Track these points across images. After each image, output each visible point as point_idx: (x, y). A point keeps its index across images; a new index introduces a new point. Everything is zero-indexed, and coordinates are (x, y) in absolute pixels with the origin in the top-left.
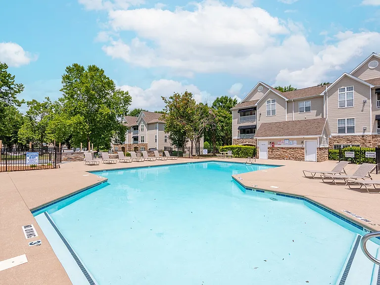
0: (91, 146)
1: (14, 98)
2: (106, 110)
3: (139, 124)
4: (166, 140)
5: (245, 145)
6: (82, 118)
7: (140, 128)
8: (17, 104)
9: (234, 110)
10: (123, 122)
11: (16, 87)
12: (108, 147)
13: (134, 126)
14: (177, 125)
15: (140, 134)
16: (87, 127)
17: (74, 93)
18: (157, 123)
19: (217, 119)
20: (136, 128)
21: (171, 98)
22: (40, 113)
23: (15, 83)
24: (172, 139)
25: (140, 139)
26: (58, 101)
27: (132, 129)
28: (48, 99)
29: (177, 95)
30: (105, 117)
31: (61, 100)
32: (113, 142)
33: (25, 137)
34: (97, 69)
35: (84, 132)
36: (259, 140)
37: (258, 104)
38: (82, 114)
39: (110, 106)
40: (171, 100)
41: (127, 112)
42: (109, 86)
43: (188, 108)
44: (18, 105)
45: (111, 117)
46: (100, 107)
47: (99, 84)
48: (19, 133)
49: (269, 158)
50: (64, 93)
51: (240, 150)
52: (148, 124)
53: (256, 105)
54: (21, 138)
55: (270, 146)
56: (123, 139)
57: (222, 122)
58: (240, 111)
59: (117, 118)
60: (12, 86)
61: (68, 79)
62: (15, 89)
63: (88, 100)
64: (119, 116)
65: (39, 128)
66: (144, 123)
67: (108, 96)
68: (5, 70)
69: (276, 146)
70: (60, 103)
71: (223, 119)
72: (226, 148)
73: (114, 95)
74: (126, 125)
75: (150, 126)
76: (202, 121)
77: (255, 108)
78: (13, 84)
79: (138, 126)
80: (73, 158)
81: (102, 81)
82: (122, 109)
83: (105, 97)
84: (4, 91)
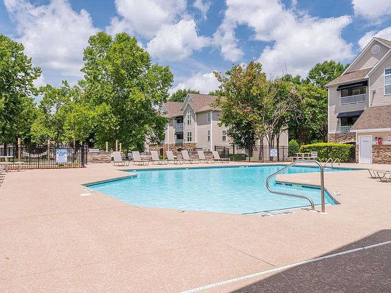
0: (119, 146)
1: (31, 85)
2: (139, 96)
3: (185, 113)
4: (224, 138)
5: (347, 143)
6: (108, 108)
7: (185, 120)
8: (34, 93)
9: (331, 87)
10: (162, 112)
11: (33, 71)
12: (140, 148)
13: (177, 117)
14: (237, 114)
15: (186, 129)
16: (114, 119)
17: (98, 72)
18: (210, 111)
19: (304, 102)
20: (180, 119)
21: (229, 73)
22: (55, 102)
23: (32, 67)
24: (234, 136)
25: (185, 137)
26: (78, 86)
27: (175, 122)
28: (66, 83)
29: (238, 68)
30: (137, 106)
31: (81, 83)
32: (148, 141)
33: (39, 135)
34: (128, 39)
35: (110, 127)
36: (360, 134)
37: (371, 76)
38: (107, 102)
39: (143, 90)
40: (229, 77)
41: (167, 96)
42: (142, 61)
43: (254, 88)
44: (35, 95)
45: (145, 105)
46: (131, 91)
47: (130, 59)
48: (32, 129)
49: (374, 162)
50: (85, 74)
51: (331, 150)
52: (197, 113)
53: (367, 77)
54: (35, 137)
55: (376, 143)
56: (162, 137)
57: (313, 106)
58: (341, 88)
59: (153, 106)
60: (29, 71)
61: (91, 54)
62: (32, 75)
63: (115, 83)
64: (156, 103)
65: (54, 123)
66: (192, 111)
67: (141, 76)
68: (21, 52)
69: (385, 143)
70: (81, 88)
71: (314, 102)
72: (309, 148)
73: (149, 73)
74: (165, 116)
75: (200, 116)
76: (278, 106)
77: (365, 83)
78: (30, 69)
79: (182, 117)
80: (99, 159)
81: (134, 55)
82: (159, 92)
83: (136, 77)
84: (20, 78)
